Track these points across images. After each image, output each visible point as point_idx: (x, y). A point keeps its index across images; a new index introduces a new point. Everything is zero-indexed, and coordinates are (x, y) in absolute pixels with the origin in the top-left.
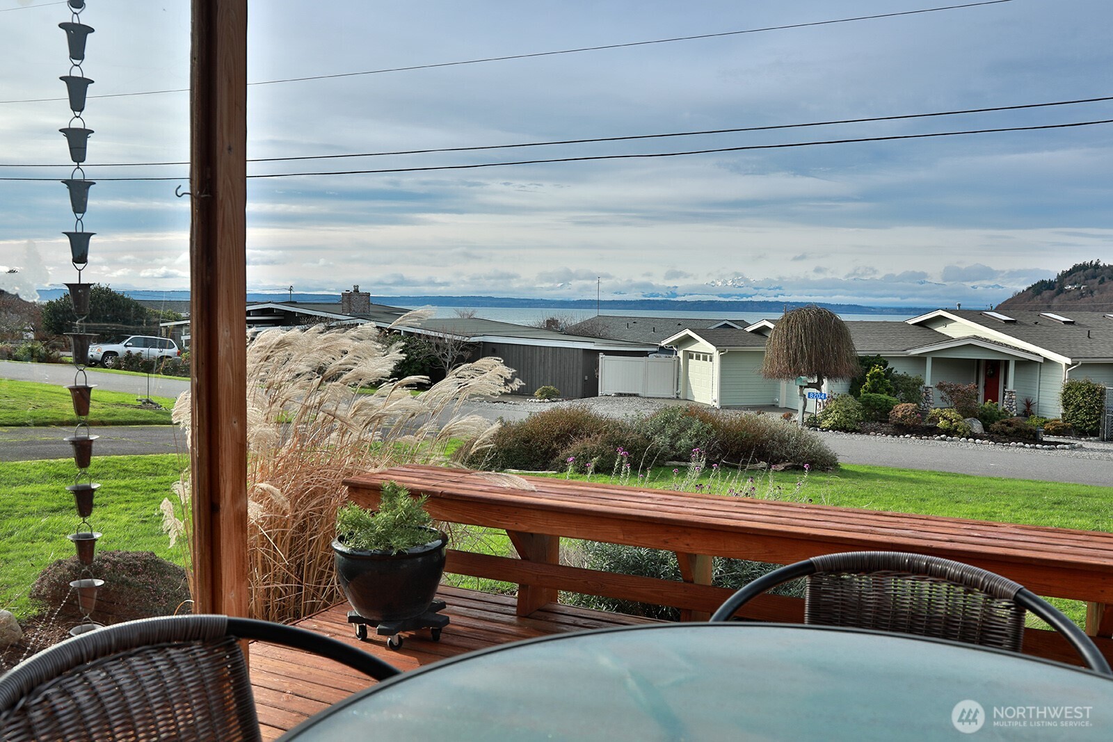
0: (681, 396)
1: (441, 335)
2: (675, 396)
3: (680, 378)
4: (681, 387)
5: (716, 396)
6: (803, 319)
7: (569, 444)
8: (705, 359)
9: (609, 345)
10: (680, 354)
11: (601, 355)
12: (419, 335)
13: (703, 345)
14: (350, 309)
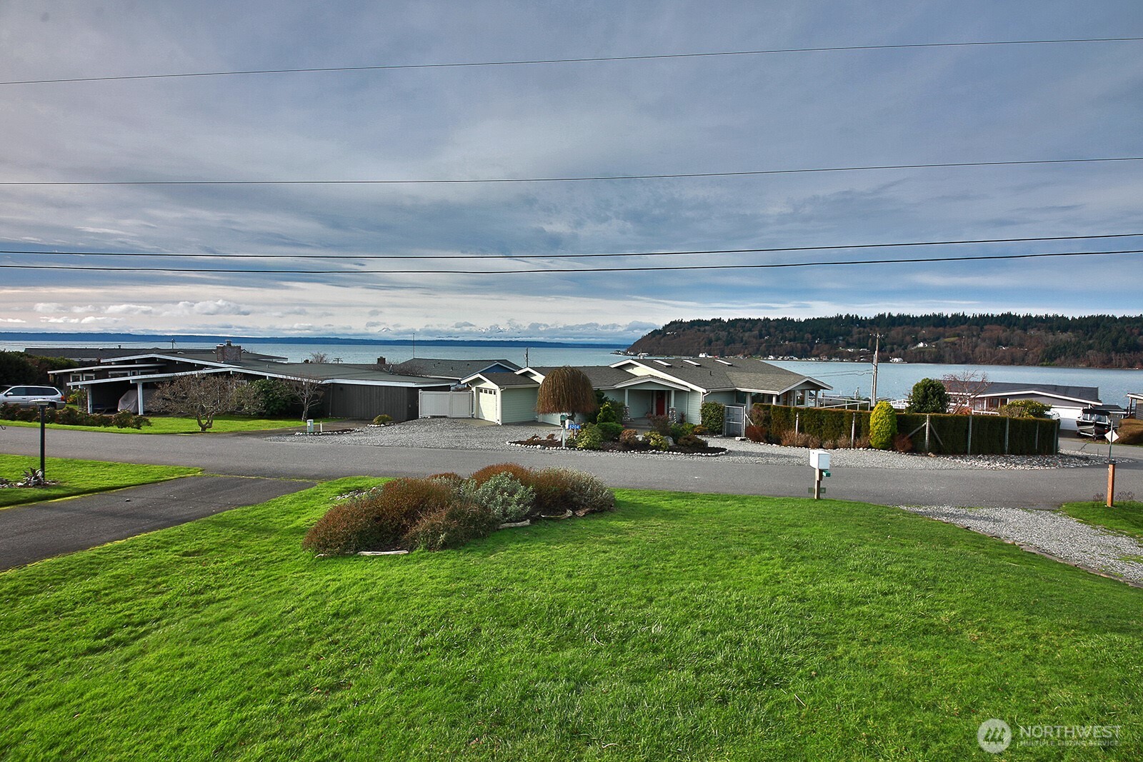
0: (475, 416)
1: (299, 379)
2: (470, 416)
3: (474, 404)
4: (475, 410)
5: (499, 417)
6: (563, 376)
7: (417, 521)
8: (490, 393)
9: (425, 383)
10: (474, 389)
11: (420, 391)
12: (282, 379)
13: (489, 384)
14: (224, 359)
